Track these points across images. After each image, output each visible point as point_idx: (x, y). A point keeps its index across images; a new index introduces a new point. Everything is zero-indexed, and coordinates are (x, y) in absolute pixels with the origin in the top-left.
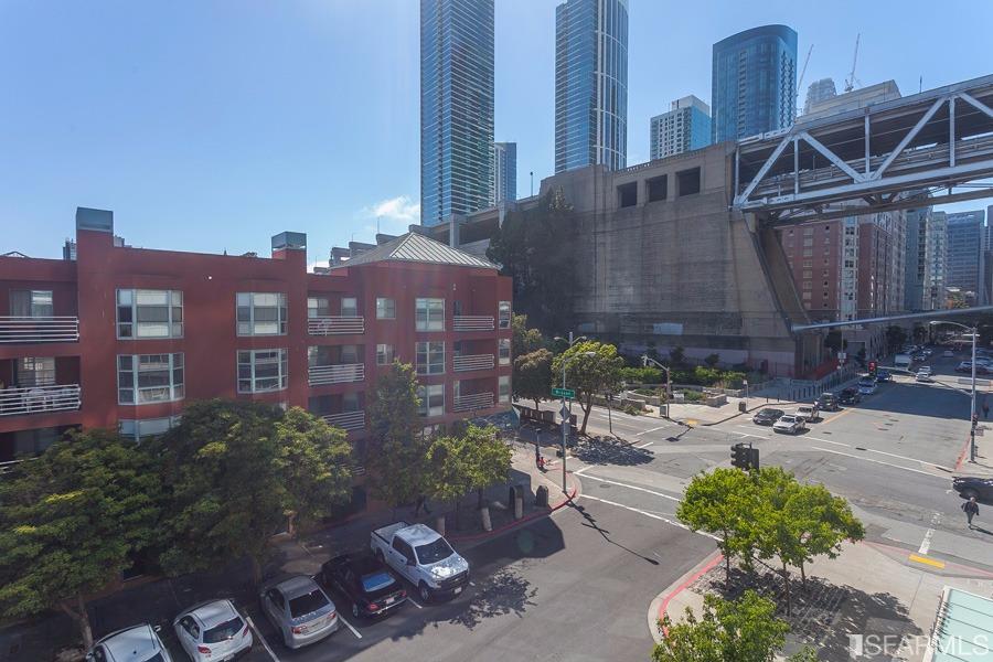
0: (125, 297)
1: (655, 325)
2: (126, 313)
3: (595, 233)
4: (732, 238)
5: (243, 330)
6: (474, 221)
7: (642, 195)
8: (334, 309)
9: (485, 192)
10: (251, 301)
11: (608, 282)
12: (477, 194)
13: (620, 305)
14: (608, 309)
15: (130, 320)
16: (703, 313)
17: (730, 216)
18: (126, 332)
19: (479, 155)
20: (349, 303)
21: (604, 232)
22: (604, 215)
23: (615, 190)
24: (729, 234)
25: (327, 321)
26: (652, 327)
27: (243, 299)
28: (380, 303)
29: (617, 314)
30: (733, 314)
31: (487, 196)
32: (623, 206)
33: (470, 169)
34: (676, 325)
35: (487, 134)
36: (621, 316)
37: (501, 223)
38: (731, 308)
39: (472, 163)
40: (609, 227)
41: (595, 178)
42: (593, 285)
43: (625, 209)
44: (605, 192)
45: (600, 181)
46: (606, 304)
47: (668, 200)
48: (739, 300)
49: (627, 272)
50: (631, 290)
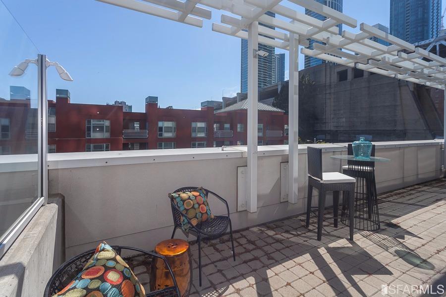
0: (160, 124)
1: (357, 136)
2: (161, 129)
3: (326, 94)
4: (400, 93)
5: (193, 135)
6: (266, 90)
7: (350, 75)
8: (221, 128)
9: (270, 76)
10: (196, 125)
11: (332, 116)
12: (266, 78)
13: (338, 127)
14: (332, 129)
15: (162, 131)
16: (383, 130)
17: (399, 83)
18: (161, 135)
19: (267, 60)
20: (227, 126)
21: (330, 93)
22: (330, 85)
23: (336, 74)
24: (398, 92)
25: (220, 132)
26: (356, 137)
27: (193, 125)
28: (239, 126)
29: (337, 131)
30: (401, 131)
31: (271, 79)
32: (340, 81)
33: (264, 67)
34: (369, 136)
35: (271, 51)
36: (339, 132)
37: (279, 91)
38: (399, 128)
39: (264, 65)
40: (332, 91)
41: (326, 69)
42: (324, 117)
43: (341, 82)
44: (330, 75)
45: (328, 70)
46: (331, 126)
47: (364, 77)
48: (404, 124)
49: (342, 112)
50: (344, 120)
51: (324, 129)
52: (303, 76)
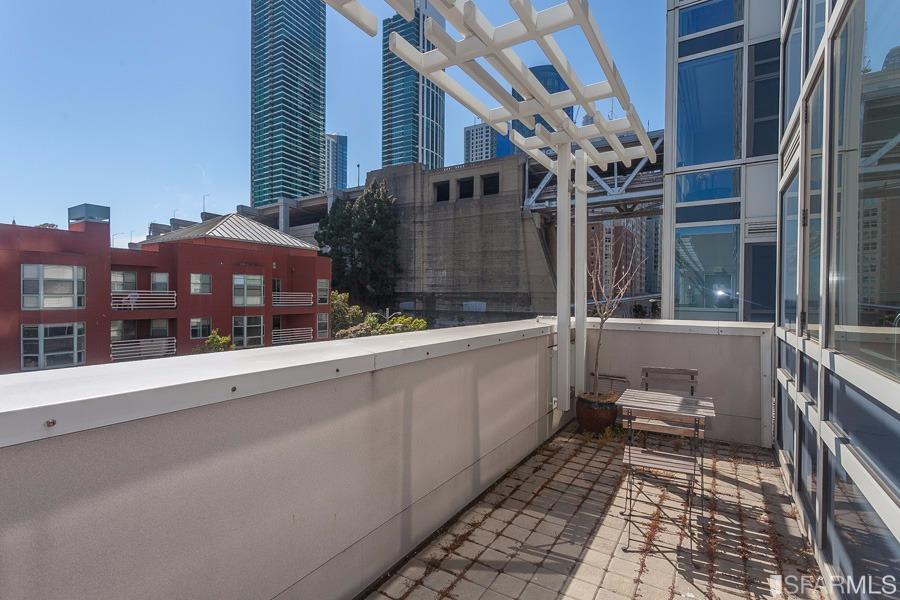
1: (464, 303)
3: (414, 223)
4: (524, 232)
6: (305, 205)
7: (454, 192)
8: (144, 283)
9: (317, 179)
10: (40, 273)
11: (426, 266)
12: (308, 180)
13: (435, 285)
14: (426, 290)
16: (502, 293)
17: (522, 215)
19: (311, 144)
20: (161, 278)
21: (422, 222)
22: (422, 207)
23: (431, 186)
24: (521, 230)
25: (134, 295)
26: (462, 305)
27: (29, 271)
28: (194, 278)
29: (433, 294)
30: (524, 294)
31: (318, 183)
32: (438, 200)
33: (302, 156)
34: (481, 303)
35: (318, 125)
36: (436, 295)
37: (329, 210)
38: (523, 289)
39: (303, 151)
40: (426, 218)
41: (414, 174)
42: (412, 267)
43: (440, 203)
44: (422, 187)
45: (419, 177)
46: (423, 284)
47: (474, 198)
48: (529, 283)
49: (441, 258)
50: (444, 273)
51: (412, 290)
52: (375, 183)
